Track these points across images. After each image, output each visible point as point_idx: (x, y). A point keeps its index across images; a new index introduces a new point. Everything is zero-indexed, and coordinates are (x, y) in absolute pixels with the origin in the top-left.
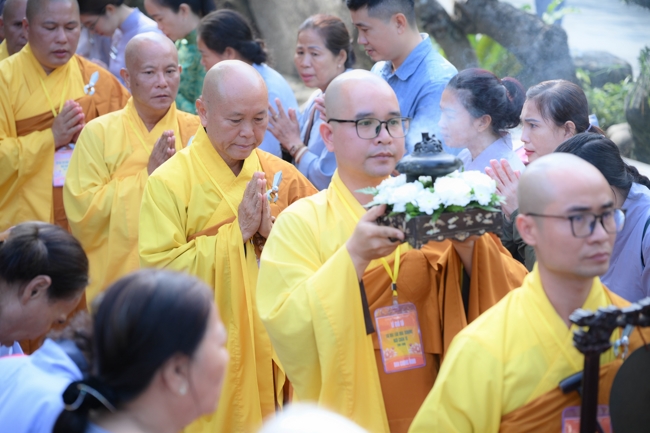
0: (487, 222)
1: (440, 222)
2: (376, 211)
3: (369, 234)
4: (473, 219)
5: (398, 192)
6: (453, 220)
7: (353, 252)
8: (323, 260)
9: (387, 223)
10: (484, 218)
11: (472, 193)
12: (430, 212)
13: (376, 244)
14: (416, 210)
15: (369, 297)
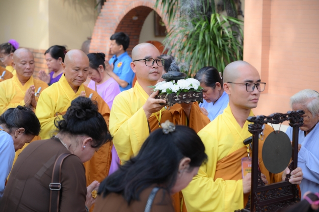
0: (197, 96)
1: (179, 96)
2: (155, 93)
3: (152, 102)
4: (192, 95)
5: (163, 86)
6: (184, 95)
7: (145, 110)
8: (132, 114)
9: (159, 98)
10: (196, 95)
11: (191, 85)
12: (176, 92)
13: (155, 106)
14: (171, 91)
15: (151, 127)
